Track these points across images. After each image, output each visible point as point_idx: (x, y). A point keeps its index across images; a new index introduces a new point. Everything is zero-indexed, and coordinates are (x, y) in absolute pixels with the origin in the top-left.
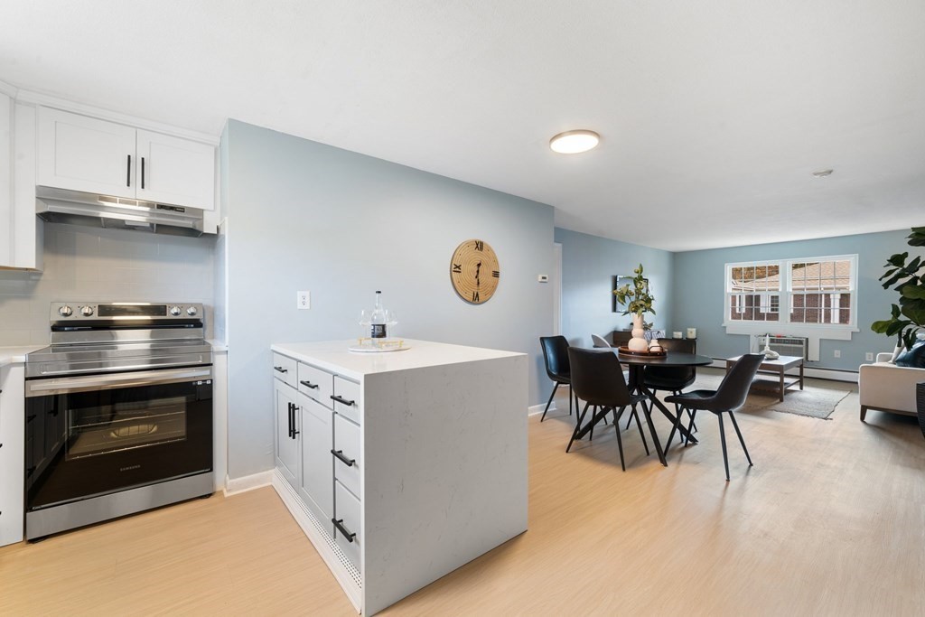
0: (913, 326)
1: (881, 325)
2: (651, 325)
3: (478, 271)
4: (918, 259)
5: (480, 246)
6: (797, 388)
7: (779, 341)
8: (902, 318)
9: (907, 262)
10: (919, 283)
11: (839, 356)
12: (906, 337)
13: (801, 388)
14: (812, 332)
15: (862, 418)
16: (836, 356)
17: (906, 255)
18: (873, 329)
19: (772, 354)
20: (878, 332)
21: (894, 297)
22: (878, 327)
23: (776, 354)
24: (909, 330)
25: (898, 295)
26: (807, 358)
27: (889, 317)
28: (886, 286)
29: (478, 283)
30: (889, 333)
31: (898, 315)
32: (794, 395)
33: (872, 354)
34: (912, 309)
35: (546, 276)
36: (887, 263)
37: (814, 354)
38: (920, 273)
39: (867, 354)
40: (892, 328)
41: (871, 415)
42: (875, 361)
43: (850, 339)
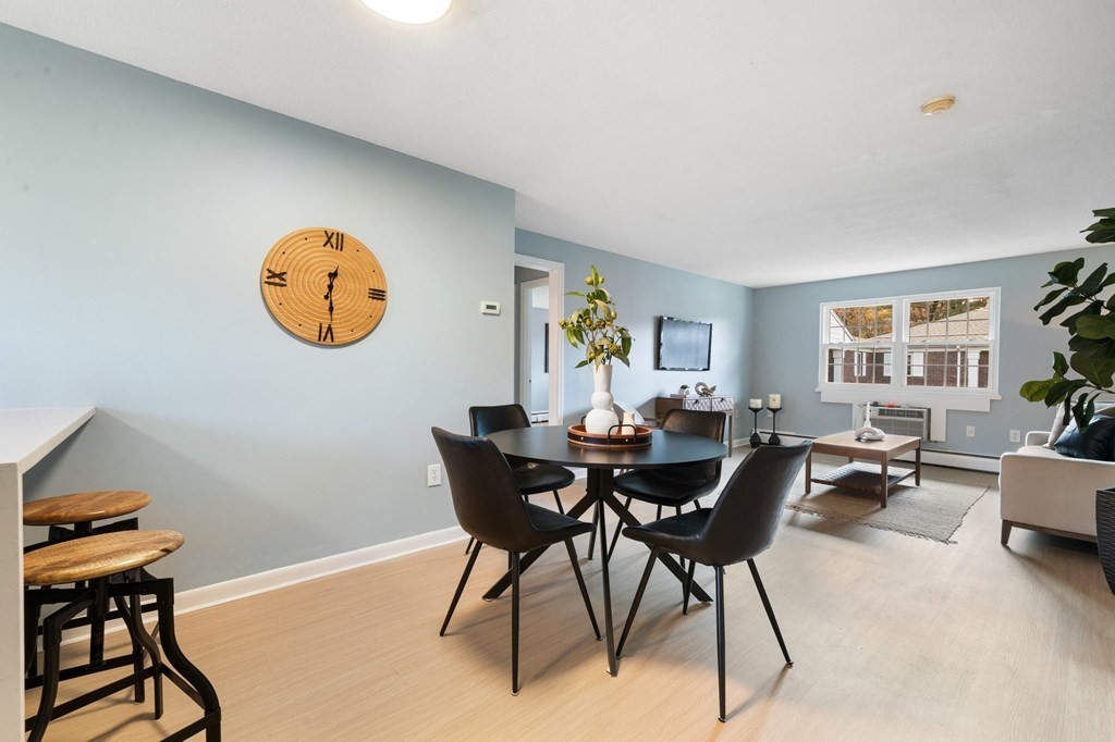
0: (1090, 390)
1: (1036, 388)
2: (714, 389)
3: (331, 287)
4: (1103, 268)
5: (335, 240)
6: (910, 482)
7: (890, 413)
8: (1072, 375)
9: (1082, 276)
10: (1104, 312)
11: (972, 435)
12: (1078, 409)
13: (918, 483)
14: (938, 400)
15: (1005, 541)
16: (968, 434)
17: (1080, 263)
18: (1022, 394)
19: (874, 433)
20: (1031, 399)
21: (1058, 337)
22: (1032, 391)
23: (879, 432)
24: (1083, 397)
25: (1066, 335)
26: (929, 437)
27: (1047, 374)
28: (1046, 319)
29: (331, 309)
30: (1051, 402)
31: (1064, 370)
32: (906, 495)
33: (1019, 432)
34: (1092, 357)
35: (497, 304)
36: (1049, 278)
37: (939, 433)
38: (1105, 295)
39: (1012, 431)
40: (1054, 392)
41: (1018, 536)
42: (1022, 444)
43: (988, 410)
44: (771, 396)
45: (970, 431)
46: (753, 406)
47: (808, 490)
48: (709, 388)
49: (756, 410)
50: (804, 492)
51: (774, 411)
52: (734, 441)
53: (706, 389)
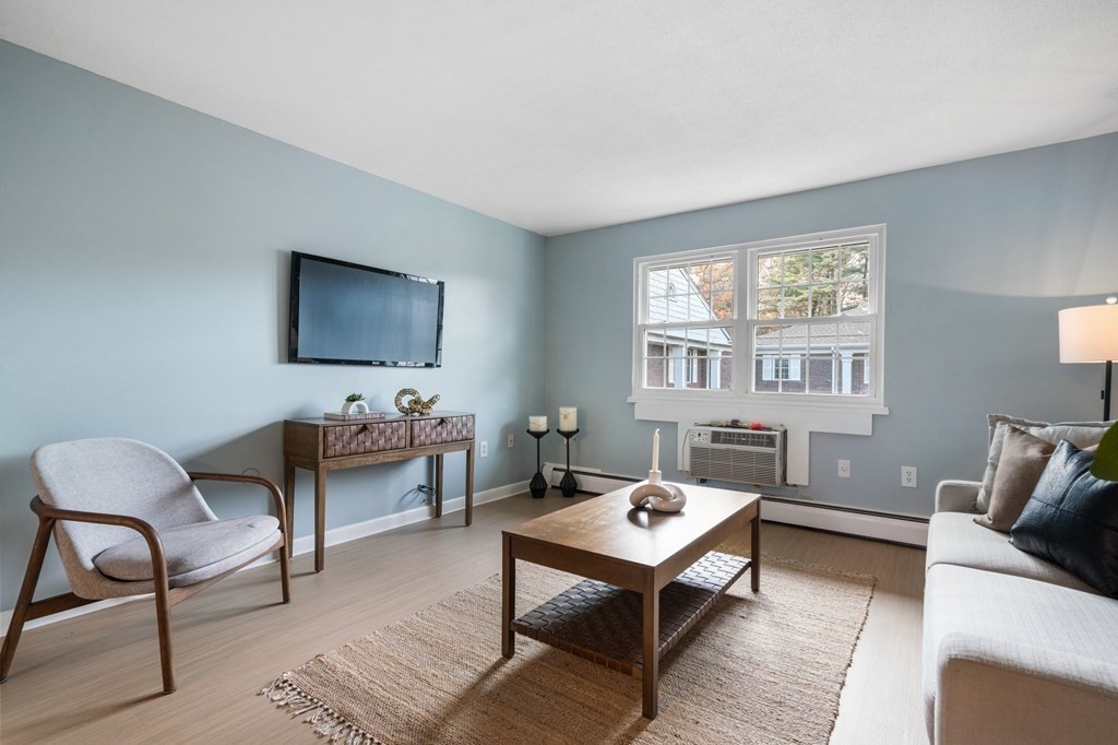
2: (432, 401)
11: (848, 474)
13: (756, 586)
16: (841, 474)
26: (785, 479)
37: (799, 471)
39: (905, 469)
43: (870, 434)
44: (563, 410)
45: (844, 467)
46: (533, 428)
47: (508, 650)
48: (425, 399)
49: (538, 435)
50: (497, 656)
51: (568, 435)
52: (475, 495)
53: (416, 402)
